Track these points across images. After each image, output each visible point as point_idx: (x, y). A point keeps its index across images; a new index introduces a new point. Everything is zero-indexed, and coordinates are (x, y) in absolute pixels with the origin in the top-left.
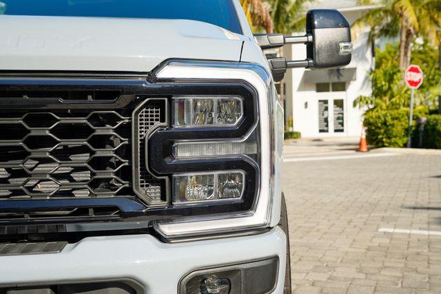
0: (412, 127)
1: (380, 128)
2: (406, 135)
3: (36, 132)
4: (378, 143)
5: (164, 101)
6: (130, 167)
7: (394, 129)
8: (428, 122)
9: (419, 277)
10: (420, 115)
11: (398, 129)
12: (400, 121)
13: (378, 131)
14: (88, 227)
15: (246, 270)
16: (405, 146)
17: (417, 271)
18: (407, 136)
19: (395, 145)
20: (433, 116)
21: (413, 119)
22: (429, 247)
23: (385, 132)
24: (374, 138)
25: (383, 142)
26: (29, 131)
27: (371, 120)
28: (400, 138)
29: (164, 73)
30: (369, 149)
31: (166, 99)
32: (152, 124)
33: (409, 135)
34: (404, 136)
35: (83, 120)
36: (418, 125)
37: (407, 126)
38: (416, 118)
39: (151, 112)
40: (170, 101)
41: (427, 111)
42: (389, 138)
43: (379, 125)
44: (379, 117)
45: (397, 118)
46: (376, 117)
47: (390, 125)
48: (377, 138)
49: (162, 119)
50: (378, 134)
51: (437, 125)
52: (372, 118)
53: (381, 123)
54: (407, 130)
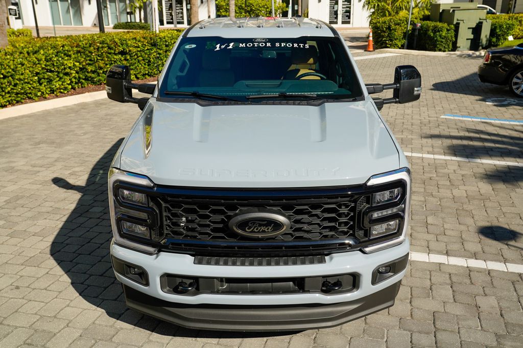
0: (408, 31)
2: (404, 37)
3: (315, 212)
4: (382, 44)
6: (354, 224)
7: (396, 33)
8: (421, 27)
9: (434, 201)
10: (416, 21)
11: (399, 33)
12: (401, 26)
13: (383, 34)
15: (397, 262)
16: (402, 47)
17: (432, 196)
18: (405, 39)
19: (395, 46)
20: (425, 22)
21: (411, 24)
22: (436, 171)
23: (388, 36)
24: (380, 39)
25: (386, 43)
26: (311, 212)
27: (378, 25)
28: (400, 40)
29: (371, 183)
30: (375, 48)
33: (406, 38)
34: (402, 38)
35: (334, 206)
36: (414, 30)
37: (405, 31)
38: (413, 24)
40: (372, 196)
41: (422, 17)
42: (391, 40)
43: (385, 29)
44: (385, 22)
45: (398, 24)
46: (382, 23)
47: (393, 30)
48: (382, 40)
49: (368, 202)
50: (383, 37)
51: (429, 31)
52: (379, 23)
53: (386, 28)
54: (405, 33)
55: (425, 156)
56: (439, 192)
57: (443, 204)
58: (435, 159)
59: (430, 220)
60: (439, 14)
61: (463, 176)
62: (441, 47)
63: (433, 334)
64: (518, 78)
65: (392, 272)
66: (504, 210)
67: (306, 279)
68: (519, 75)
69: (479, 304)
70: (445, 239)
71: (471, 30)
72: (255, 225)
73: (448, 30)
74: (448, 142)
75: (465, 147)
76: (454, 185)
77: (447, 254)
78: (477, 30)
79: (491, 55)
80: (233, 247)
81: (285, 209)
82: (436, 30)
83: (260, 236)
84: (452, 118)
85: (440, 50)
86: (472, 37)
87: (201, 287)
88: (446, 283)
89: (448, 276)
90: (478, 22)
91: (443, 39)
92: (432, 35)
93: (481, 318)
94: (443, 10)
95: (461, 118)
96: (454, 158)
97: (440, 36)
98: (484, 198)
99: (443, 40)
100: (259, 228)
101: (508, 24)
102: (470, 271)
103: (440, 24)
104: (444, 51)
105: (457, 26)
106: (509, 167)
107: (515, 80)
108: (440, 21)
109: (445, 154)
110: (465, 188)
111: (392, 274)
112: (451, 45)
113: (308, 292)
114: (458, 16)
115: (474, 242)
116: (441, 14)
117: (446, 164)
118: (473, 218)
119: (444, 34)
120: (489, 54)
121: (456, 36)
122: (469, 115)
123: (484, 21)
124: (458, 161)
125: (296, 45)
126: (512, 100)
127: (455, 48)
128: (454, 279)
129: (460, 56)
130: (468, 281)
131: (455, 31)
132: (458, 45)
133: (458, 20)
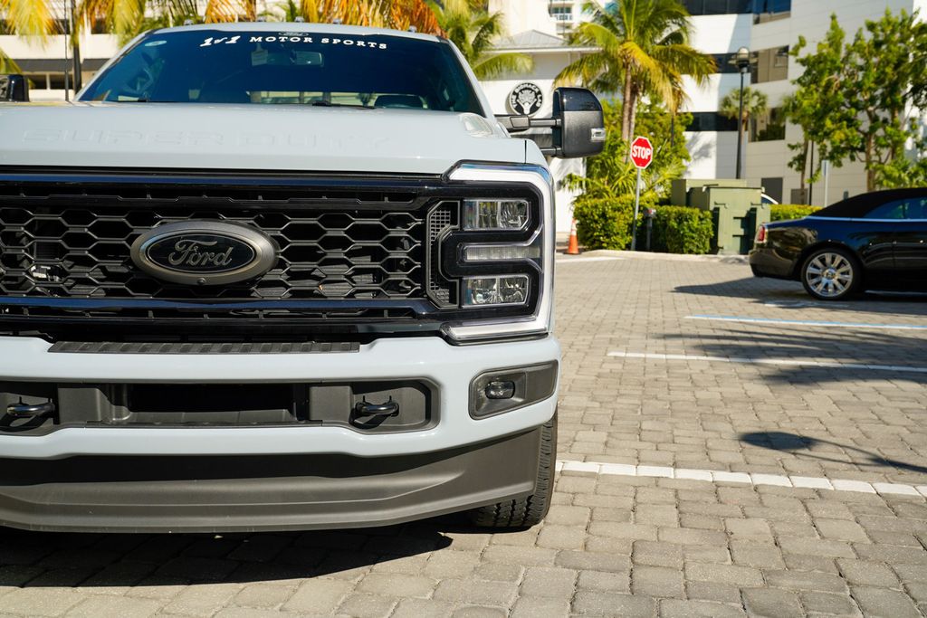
0: (637, 222)
1: (596, 222)
2: (630, 232)
3: (332, 233)
4: (593, 242)
5: (457, 203)
6: (423, 270)
7: (615, 224)
8: (658, 215)
9: (660, 404)
10: (648, 206)
11: (620, 224)
12: (623, 213)
13: (593, 225)
14: (380, 327)
15: (530, 373)
16: (628, 247)
17: (657, 398)
18: (631, 235)
19: (615, 245)
20: (665, 208)
21: (639, 211)
22: (668, 372)
23: (603, 228)
24: (589, 234)
25: (599, 240)
26: (325, 232)
27: (585, 210)
28: (623, 237)
29: (457, 175)
30: (581, 251)
31: (459, 202)
32: (443, 226)
33: (634, 233)
34: (627, 234)
35: (376, 222)
36: (645, 219)
37: (630, 222)
38: (643, 210)
39: (443, 214)
40: (462, 203)
41: (658, 201)
42: (608, 236)
43: (596, 217)
44: (596, 207)
45: (619, 209)
46: (592, 207)
47: (610, 218)
48: (592, 236)
49: (453, 222)
50: (594, 230)
51: (670, 219)
52: (587, 207)
53: (598, 215)
54: (631, 226)
55: (648, 356)
56: (669, 394)
57: (675, 407)
58: (667, 360)
59: (645, 425)
60: (684, 196)
61: (716, 376)
62: (691, 247)
63: (628, 572)
64: (815, 267)
65: (519, 396)
66: (790, 413)
67: (314, 391)
68: (816, 261)
69: (729, 529)
70: (674, 448)
71: (739, 221)
72: (190, 249)
73: (701, 219)
74: (697, 341)
75: (723, 347)
76: (699, 387)
77: (675, 465)
78: (749, 221)
79: (766, 230)
80: (143, 312)
81: (265, 221)
82: (681, 218)
83: (203, 278)
84: (705, 318)
85: (691, 252)
86: (741, 232)
87: (62, 414)
88: (666, 502)
89: (671, 494)
90: (749, 209)
91: (693, 232)
92: (675, 225)
93: (734, 548)
94: (692, 189)
95: (720, 319)
96: (705, 358)
97: (689, 228)
98: (752, 401)
99: (694, 235)
100: (200, 256)
101: (798, 214)
102: (718, 486)
103: (687, 210)
104: (698, 253)
105: (716, 214)
106: (801, 367)
107: (810, 270)
108: (688, 204)
109: (686, 354)
110: (720, 390)
111: (520, 400)
112: (708, 243)
113: (319, 422)
114: (715, 197)
115: (733, 452)
116: (688, 194)
117: (688, 363)
118: (731, 423)
119: (695, 225)
120: (764, 228)
121: (716, 229)
122: (735, 316)
123: (759, 208)
124: (710, 361)
125: (360, 43)
126: (809, 303)
127: (714, 248)
128: (683, 496)
129: (725, 261)
130: (713, 499)
131: (712, 220)
132: (720, 244)
133: (716, 204)
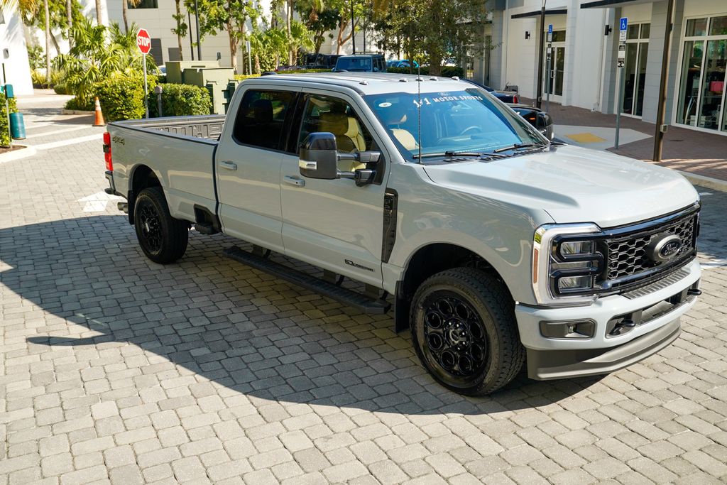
0: (148, 96)
1: (118, 99)
2: (144, 105)
4: (116, 115)
7: (134, 100)
8: (164, 90)
11: (137, 98)
12: (137, 91)
13: (116, 101)
18: (145, 107)
20: (167, 85)
21: (148, 88)
23: (124, 104)
24: (112, 109)
25: (121, 114)
28: (139, 109)
34: (142, 106)
37: (143, 96)
42: (129, 110)
43: (117, 95)
45: (134, 88)
47: (129, 95)
48: (115, 110)
50: (116, 105)
51: (178, 95)
52: (106, 86)
53: (118, 94)
54: (144, 99)
60: (180, 74)
71: (223, 93)
73: (202, 94)
82: (188, 95)
86: (225, 101)
90: (228, 84)
91: (198, 104)
92: (184, 100)
94: (186, 70)
97: (195, 101)
99: (199, 106)
103: (189, 87)
105: (210, 87)
112: (209, 111)
116: (183, 74)
119: (199, 99)
131: (209, 94)
132: (215, 111)
133: (208, 82)
